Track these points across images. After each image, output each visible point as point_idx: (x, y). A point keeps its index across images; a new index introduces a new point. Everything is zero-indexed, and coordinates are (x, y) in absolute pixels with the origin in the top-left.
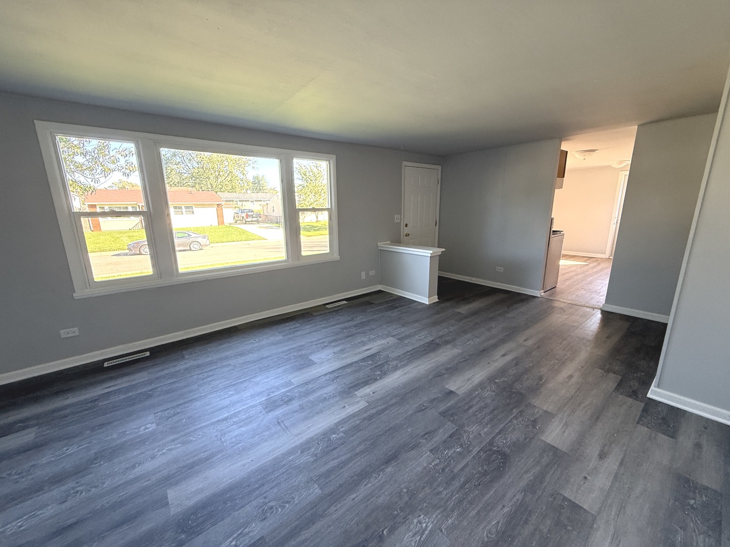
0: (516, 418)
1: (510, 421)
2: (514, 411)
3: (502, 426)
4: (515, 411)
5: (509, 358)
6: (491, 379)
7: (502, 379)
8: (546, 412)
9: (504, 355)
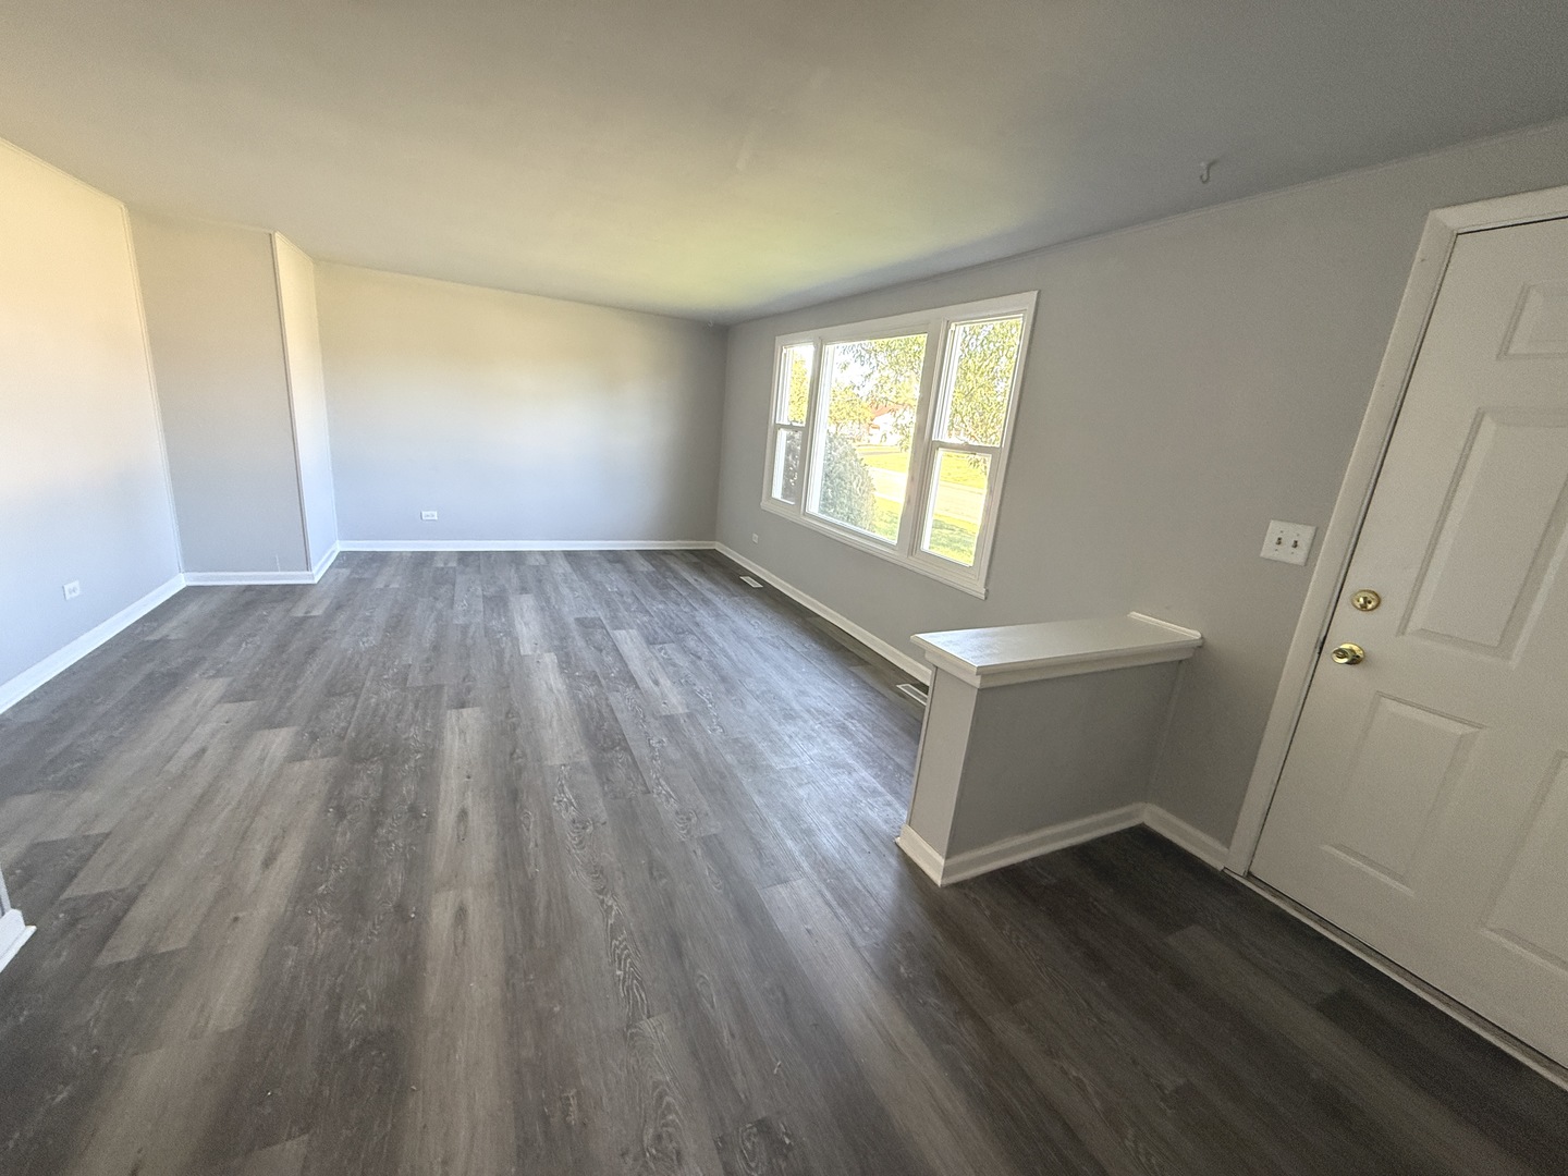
0: (346, 729)
1: (350, 723)
2: (353, 735)
3: (357, 713)
4: (351, 734)
5: (446, 818)
6: (432, 754)
7: (412, 764)
8: (302, 759)
9: (463, 815)
